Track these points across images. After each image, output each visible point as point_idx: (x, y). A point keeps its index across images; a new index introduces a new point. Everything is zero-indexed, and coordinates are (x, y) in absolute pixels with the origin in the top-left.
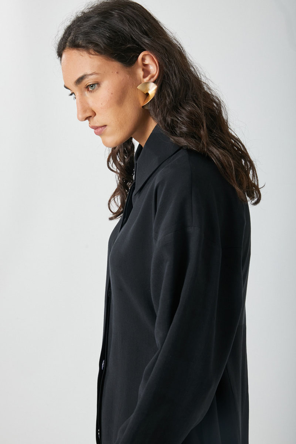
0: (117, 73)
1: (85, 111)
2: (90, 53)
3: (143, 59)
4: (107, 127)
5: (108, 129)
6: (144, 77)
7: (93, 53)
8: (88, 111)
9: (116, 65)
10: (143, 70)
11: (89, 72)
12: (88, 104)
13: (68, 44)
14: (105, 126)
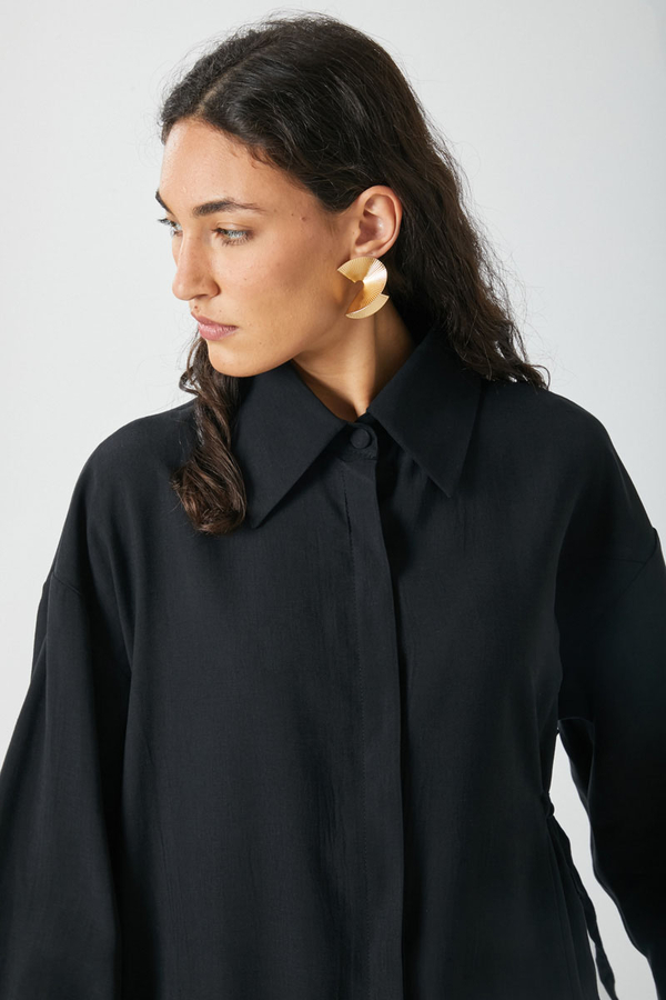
0: (303, 219)
1: (197, 280)
2: (255, 156)
4: (238, 330)
5: (239, 336)
6: (359, 242)
7: (262, 158)
8: (204, 281)
9: (306, 199)
10: (361, 225)
11: (239, 198)
12: (208, 264)
13: (202, 107)
14: (234, 327)
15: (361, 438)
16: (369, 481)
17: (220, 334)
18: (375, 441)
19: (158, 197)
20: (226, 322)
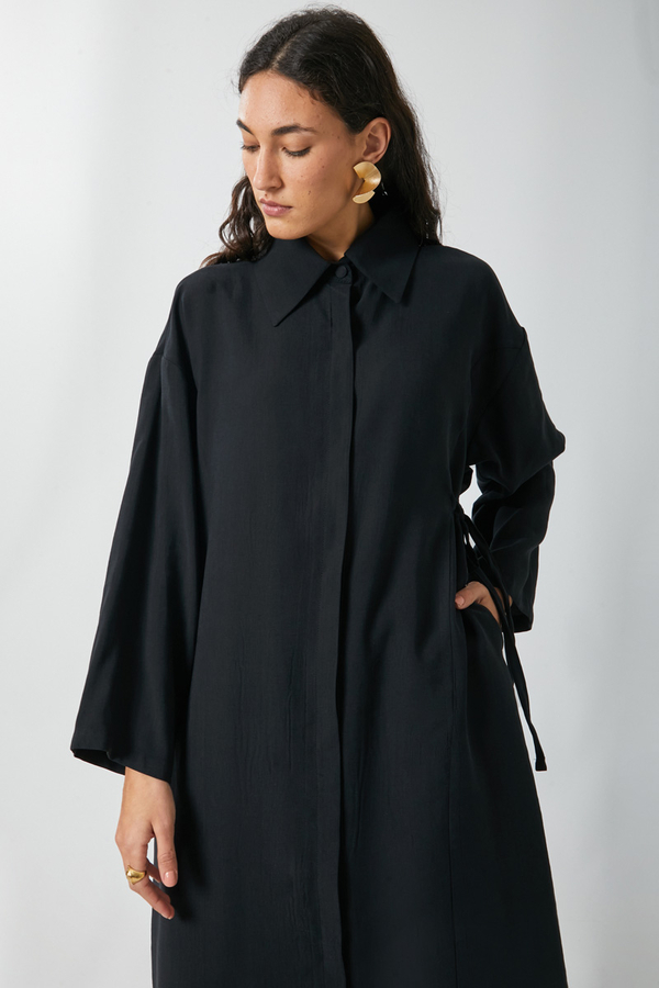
2: (313, 96)
3: (374, 130)
4: (292, 209)
5: (294, 213)
6: (366, 154)
7: (318, 98)
8: (275, 177)
10: (367, 142)
11: (304, 124)
12: (277, 167)
13: (275, 65)
14: (290, 207)
15: (341, 271)
16: (347, 296)
17: (280, 212)
18: (350, 273)
19: (240, 124)
20: (286, 204)
